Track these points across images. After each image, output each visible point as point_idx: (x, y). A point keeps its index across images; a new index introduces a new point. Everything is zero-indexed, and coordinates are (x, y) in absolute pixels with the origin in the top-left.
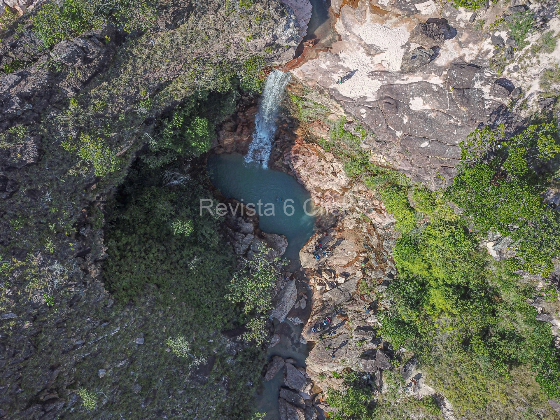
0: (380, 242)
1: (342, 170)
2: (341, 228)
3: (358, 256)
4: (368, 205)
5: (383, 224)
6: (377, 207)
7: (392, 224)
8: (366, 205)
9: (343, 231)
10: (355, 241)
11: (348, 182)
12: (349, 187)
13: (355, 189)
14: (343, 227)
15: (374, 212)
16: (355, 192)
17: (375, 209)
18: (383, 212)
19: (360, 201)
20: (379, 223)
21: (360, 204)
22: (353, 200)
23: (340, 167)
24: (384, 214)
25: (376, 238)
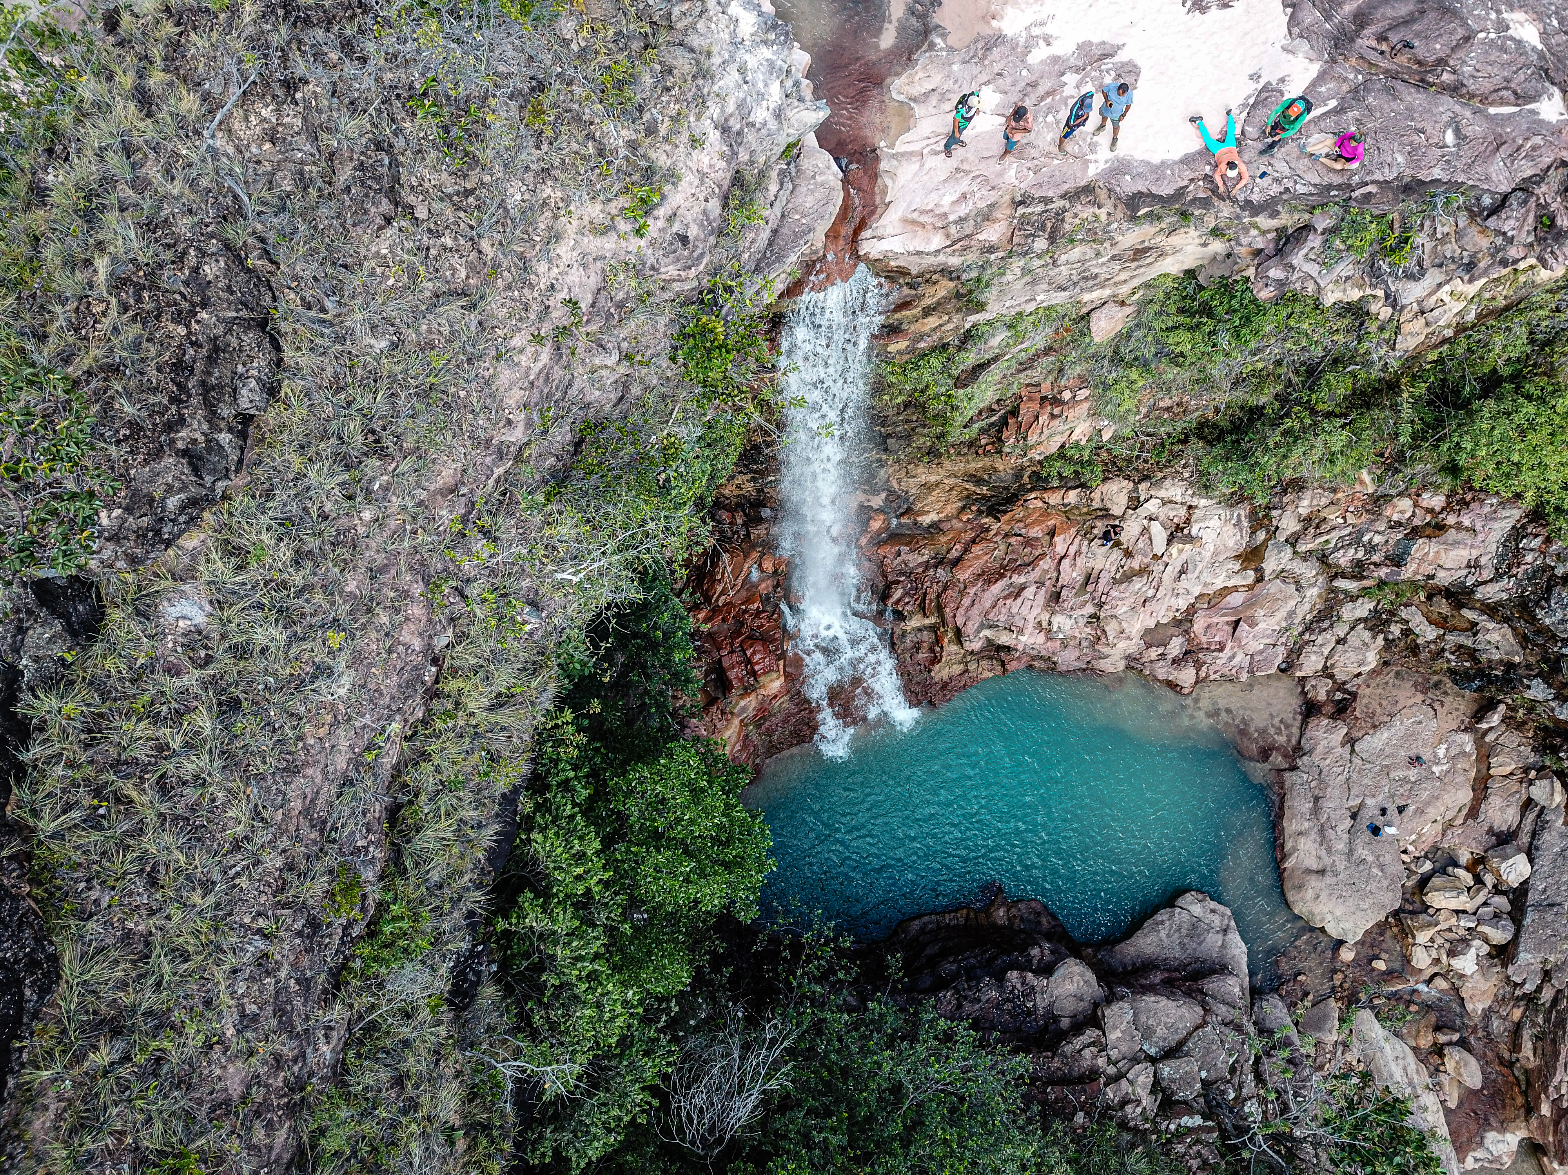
0: (1521, 625)
1: (1194, 502)
2: (1339, 696)
3: (1480, 738)
4: (1377, 539)
5: (1483, 561)
6: (1417, 522)
7: (1517, 533)
8: (1371, 548)
9: (1354, 696)
10: (1420, 697)
11: (1245, 524)
12: (1261, 536)
13: (1289, 524)
14: (1340, 687)
15: (1421, 548)
16: (1293, 541)
17: (1415, 533)
18: (1451, 520)
19: (1336, 549)
20: (1469, 566)
21: (1344, 558)
22: (1308, 571)
23: (1179, 499)
24: (1459, 526)
25: (1491, 625)
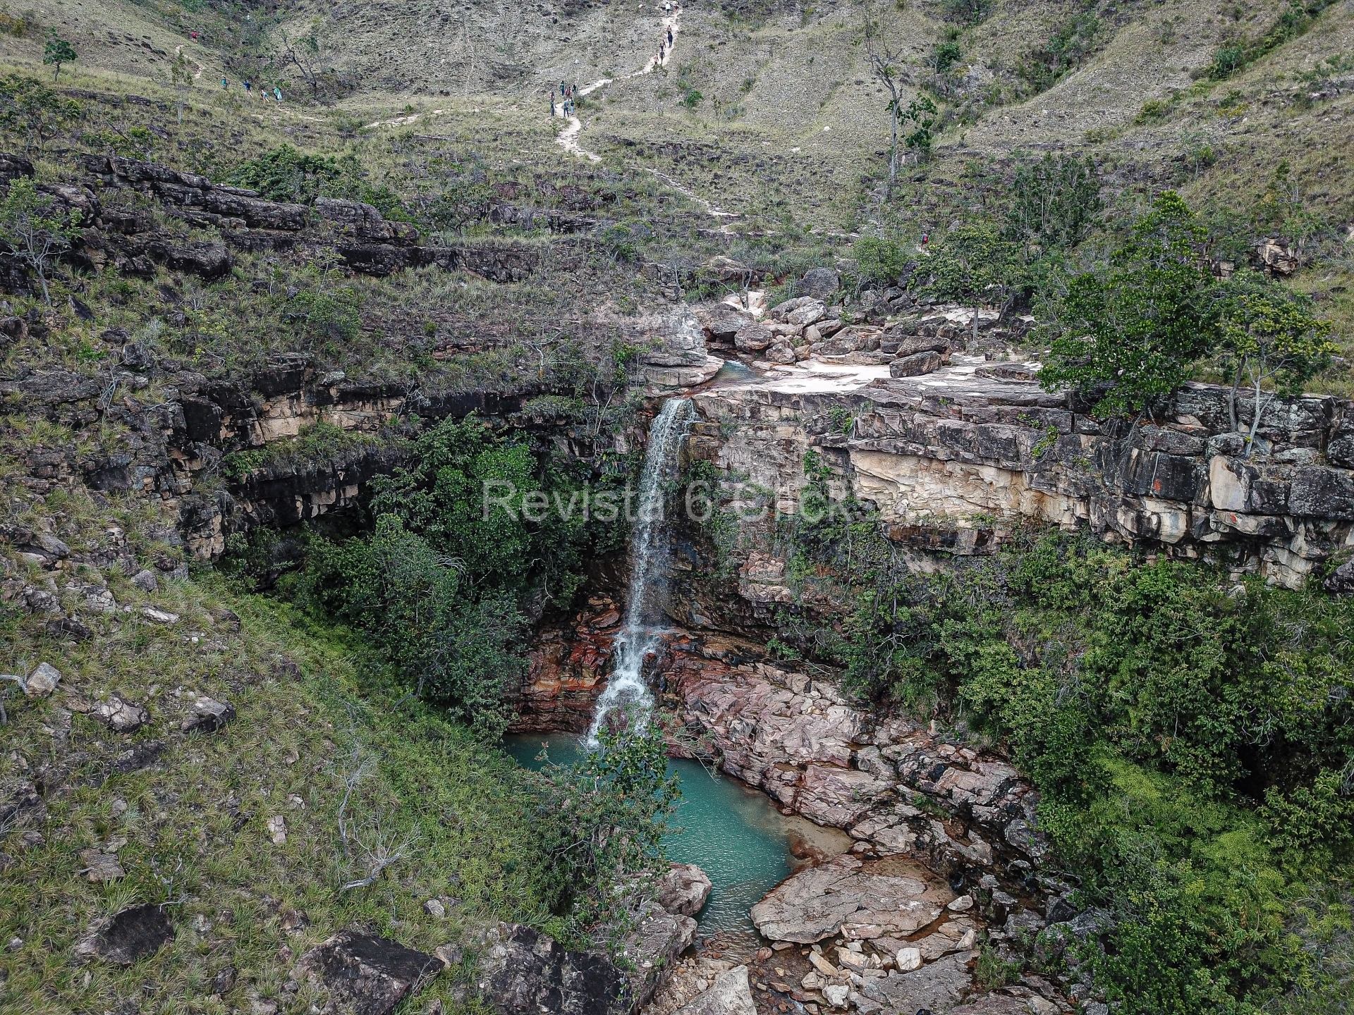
1: (836, 700)
2: (870, 853)
3: (946, 910)
4: (927, 760)
5: (984, 793)
6: (953, 758)
7: (1010, 782)
8: (922, 765)
9: (880, 858)
10: (921, 879)
11: (859, 725)
12: (866, 737)
13: (882, 736)
15: (950, 771)
16: (881, 747)
17: (950, 764)
18: (975, 766)
19: (904, 762)
20: (972, 791)
21: (906, 769)
22: (885, 771)
23: (829, 696)
24: (978, 771)
25: (980, 841)
